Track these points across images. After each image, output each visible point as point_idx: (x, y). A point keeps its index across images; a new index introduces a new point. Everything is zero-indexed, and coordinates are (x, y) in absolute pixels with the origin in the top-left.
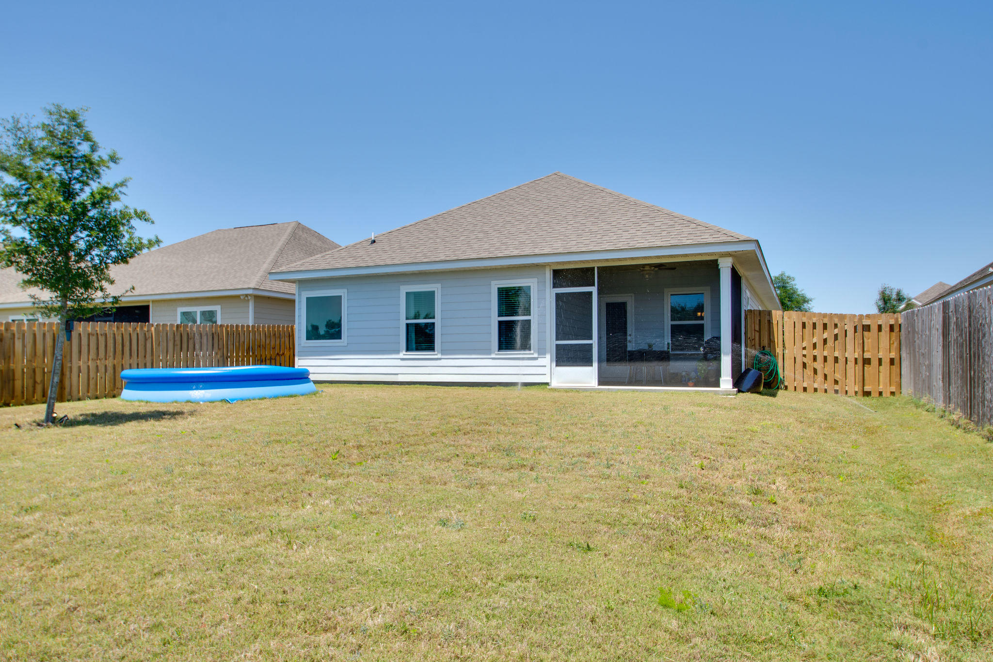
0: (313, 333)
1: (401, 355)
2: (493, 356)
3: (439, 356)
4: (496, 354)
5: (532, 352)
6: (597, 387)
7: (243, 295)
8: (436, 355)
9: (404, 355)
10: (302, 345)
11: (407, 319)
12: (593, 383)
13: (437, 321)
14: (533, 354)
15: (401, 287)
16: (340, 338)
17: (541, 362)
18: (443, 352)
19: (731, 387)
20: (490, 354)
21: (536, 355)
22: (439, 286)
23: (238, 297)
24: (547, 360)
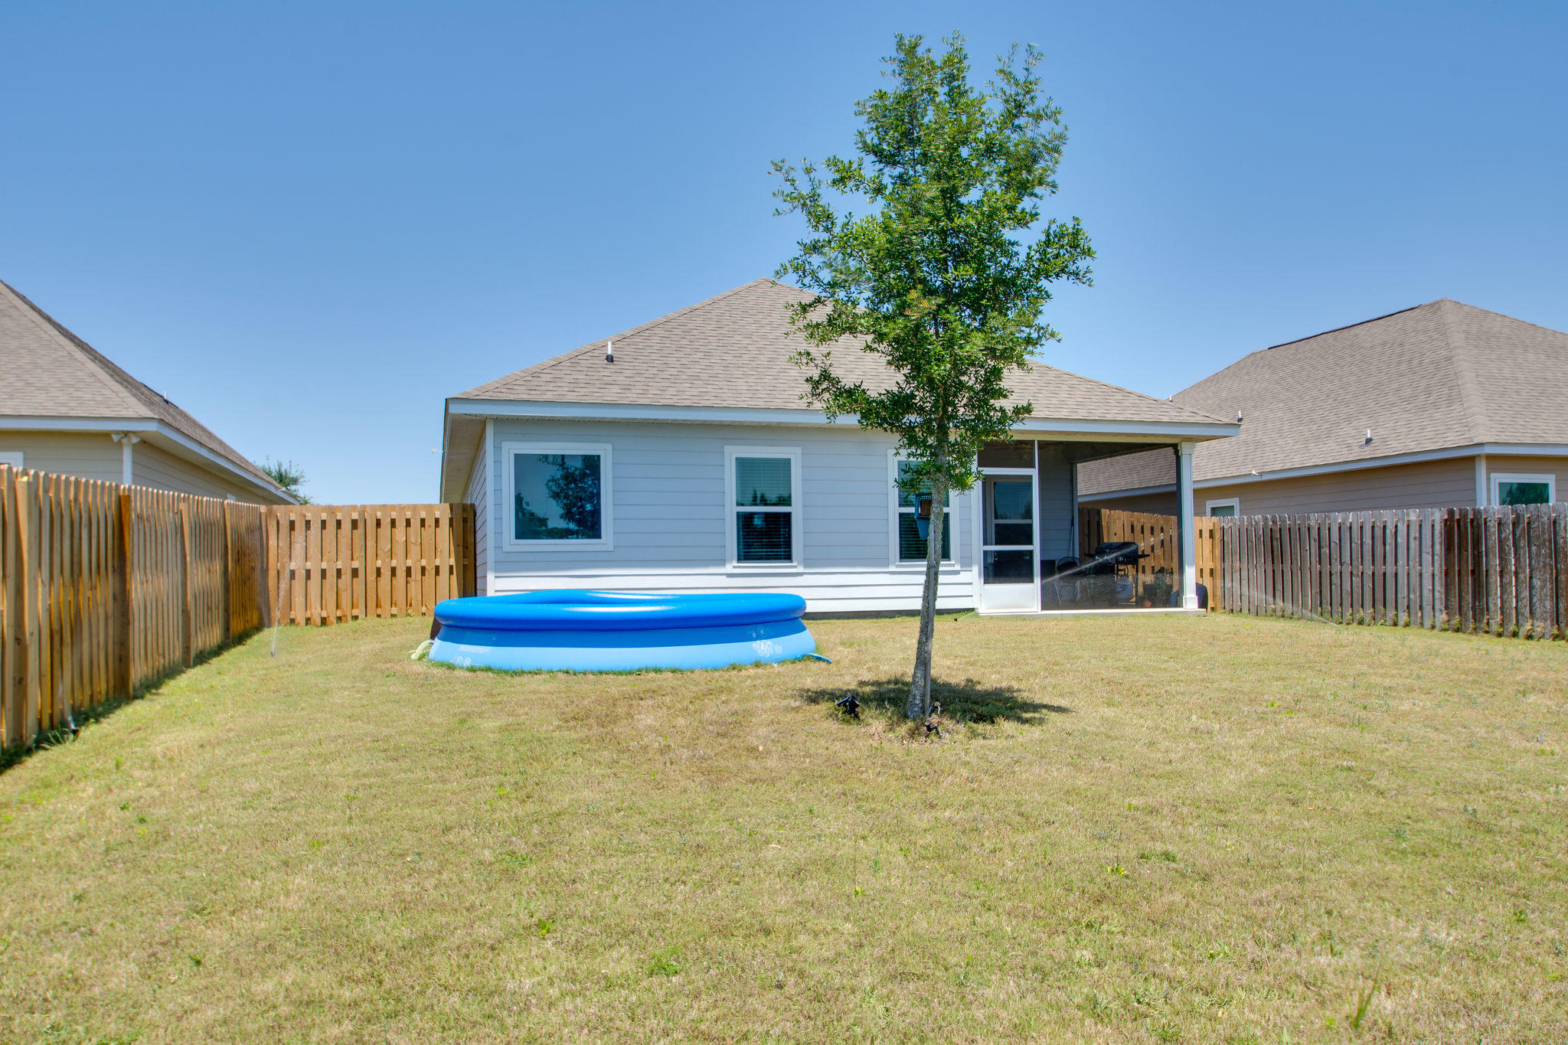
0: (529, 526)
1: (729, 568)
2: (892, 569)
3: (800, 569)
4: (897, 566)
5: (952, 562)
6: (1040, 612)
7: (117, 433)
8: (795, 567)
9: (734, 567)
10: (506, 548)
11: (739, 504)
12: (1035, 607)
13: (796, 510)
14: (953, 565)
15: (726, 447)
16: (599, 536)
17: (964, 577)
18: (808, 562)
19: (1197, 606)
20: (887, 566)
21: (957, 568)
22: (798, 450)
23: (106, 436)
24: (974, 574)
